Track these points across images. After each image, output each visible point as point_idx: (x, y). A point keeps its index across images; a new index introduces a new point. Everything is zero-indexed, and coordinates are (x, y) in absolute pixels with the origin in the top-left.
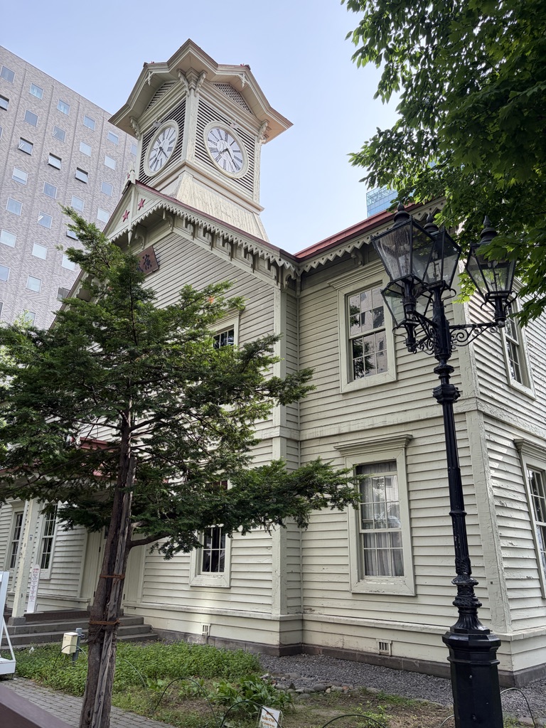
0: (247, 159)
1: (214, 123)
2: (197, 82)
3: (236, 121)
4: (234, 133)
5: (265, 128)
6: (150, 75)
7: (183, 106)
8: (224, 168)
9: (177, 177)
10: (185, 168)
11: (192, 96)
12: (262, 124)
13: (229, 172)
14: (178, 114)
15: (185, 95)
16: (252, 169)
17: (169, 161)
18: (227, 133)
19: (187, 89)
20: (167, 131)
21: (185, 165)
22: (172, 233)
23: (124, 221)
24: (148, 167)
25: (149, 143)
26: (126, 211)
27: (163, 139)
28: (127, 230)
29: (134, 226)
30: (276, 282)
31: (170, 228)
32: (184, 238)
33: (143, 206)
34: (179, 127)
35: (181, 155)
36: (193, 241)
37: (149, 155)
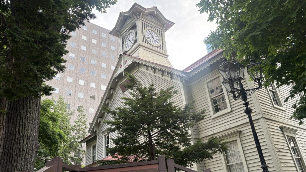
0: (160, 39)
1: (148, 28)
2: (139, 16)
3: (155, 26)
4: (154, 30)
5: (165, 27)
6: (122, 16)
7: (135, 25)
8: (153, 44)
9: (137, 50)
10: (140, 46)
11: (138, 21)
12: (164, 25)
13: (155, 44)
14: (134, 28)
15: (135, 21)
16: (163, 42)
17: (133, 45)
18: (152, 31)
19: (136, 19)
20: (131, 34)
21: (139, 45)
22: (139, 70)
23: (120, 68)
24: (125, 48)
25: (125, 39)
26: (121, 65)
27: (130, 37)
28: (122, 71)
29: (124, 69)
30: (180, 82)
31: (138, 68)
32: (143, 71)
33: (127, 62)
34: (135, 32)
35: (137, 42)
36: (147, 72)
37: (125, 43)
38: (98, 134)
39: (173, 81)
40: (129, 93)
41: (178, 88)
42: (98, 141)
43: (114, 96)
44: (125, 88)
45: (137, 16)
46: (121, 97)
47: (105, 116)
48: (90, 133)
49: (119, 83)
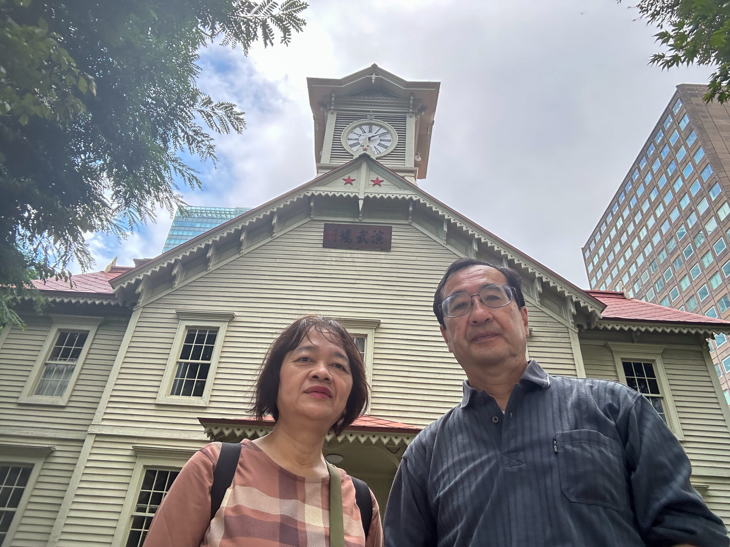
7: (400, 120)
10: (413, 174)
11: (414, 118)
14: (394, 123)
17: (385, 156)
19: (411, 111)
23: (345, 184)
24: (346, 144)
25: (349, 124)
26: (349, 177)
27: (370, 131)
28: (355, 196)
29: (368, 197)
30: (573, 326)
31: (408, 219)
32: (429, 237)
33: (380, 185)
34: (397, 134)
35: (404, 160)
36: (445, 246)
37: (348, 134)
38: (143, 307)
39: (543, 312)
40: (350, 260)
41: (560, 335)
42: (138, 329)
43: (276, 237)
44: (342, 240)
45: (414, 106)
46: (312, 254)
47: (210, 270)
48: (117, 288)
49: (312, 213)
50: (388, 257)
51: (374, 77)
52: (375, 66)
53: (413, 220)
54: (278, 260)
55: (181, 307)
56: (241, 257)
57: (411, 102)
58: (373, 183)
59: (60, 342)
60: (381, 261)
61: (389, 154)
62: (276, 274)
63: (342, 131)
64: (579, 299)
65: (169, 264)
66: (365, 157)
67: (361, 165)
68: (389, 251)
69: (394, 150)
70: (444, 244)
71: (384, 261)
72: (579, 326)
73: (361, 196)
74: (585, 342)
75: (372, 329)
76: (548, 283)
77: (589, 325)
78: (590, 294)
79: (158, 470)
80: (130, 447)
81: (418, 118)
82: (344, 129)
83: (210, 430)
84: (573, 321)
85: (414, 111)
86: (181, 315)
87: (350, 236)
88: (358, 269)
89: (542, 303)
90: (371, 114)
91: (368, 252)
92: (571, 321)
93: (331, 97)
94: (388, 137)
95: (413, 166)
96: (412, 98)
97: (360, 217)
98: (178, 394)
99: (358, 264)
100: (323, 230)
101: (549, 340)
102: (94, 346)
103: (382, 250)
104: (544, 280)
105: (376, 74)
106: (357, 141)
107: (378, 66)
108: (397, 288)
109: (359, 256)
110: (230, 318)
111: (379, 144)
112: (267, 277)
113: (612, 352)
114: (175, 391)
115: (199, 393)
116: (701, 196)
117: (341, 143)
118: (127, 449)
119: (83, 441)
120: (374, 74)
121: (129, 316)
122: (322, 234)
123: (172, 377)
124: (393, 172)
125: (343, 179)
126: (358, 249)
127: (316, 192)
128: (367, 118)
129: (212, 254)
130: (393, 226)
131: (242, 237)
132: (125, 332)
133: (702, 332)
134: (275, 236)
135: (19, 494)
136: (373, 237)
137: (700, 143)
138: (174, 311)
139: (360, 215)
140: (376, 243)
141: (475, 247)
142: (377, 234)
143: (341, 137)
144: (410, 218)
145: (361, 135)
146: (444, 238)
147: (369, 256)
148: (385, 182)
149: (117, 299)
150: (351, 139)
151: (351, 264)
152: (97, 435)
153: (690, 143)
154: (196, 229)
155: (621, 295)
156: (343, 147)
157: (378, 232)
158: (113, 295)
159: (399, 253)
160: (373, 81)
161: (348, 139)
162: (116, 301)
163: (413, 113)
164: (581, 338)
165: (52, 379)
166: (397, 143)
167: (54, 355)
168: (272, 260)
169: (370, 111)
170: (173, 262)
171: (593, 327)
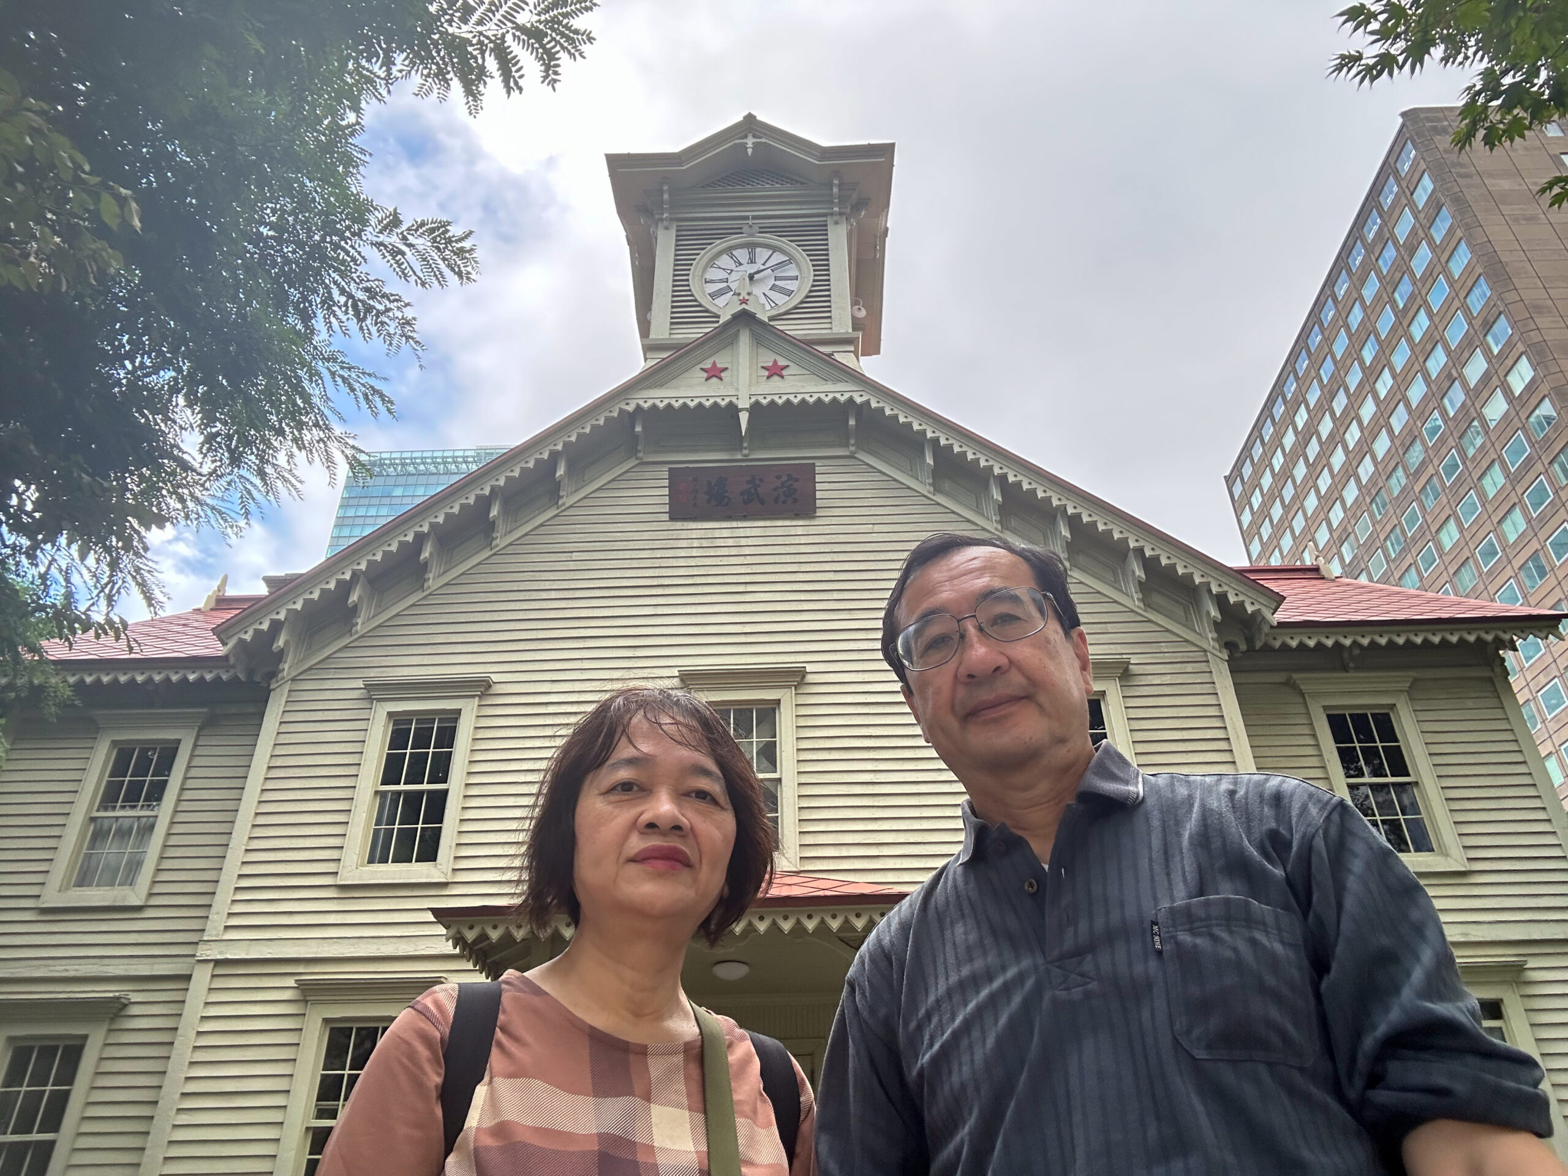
6: (753, 140)
7: (816, 230)
10: (852, 347)
11: (844, 226)
14: (804, 240)
17: (787, 313)
19: (836, 210)
22: (852, 457)
23: (707, 379)
24: (701, 292)
25: (704, 249)
26: (714, 363)
27: (752, 261)
28: (731, 403)
29: (757, 403)
30: (1217, 646)
31: (847, 445)
32: (895, 480)
33: (782, 377)
34: (810, 263)
35: (830, 317)
36: (931, 496)
37: (704, 271)
38: (293, 680)
39: (1150, 621)
40: (730, 542)
41: (1189, 668)
42: (285, 728)
43: (567, 505)
44: (708, 502)
45: (842, 200)
46: (646, 536)
47: (429, 588)
48: (232, 643)
49: (639, 448)
50: (813, 530)
51: (750, 142)
52: (750, 118)
53: (861, 447)
54: (575, 556)
55: (372, 673)
56: (495, 554)
57: (835, 190)
58: (767, 373)
59: (119, 768)
60: (796, 540)
61: (795, 308)
62: (573, 585)
63: (691, 265)
64: (1225, 588)
65: (339, 582)
66: (745, 318)
67: (736, 336)
68: (814, 517)
69: (807, 297)
70: (929, 492)
71: (803, 540)
72: (1229, 646)
73: (744, 403)
74: (1244, 678)
75: (789, 687)
76: (1157, 559)
77: (1250, 641)
78: (1248, 575)
79: (355, 1026)
80: (291, 982)
81: (852, 225)
82: (694, 259)
83: (459, 932)
84: (1215, 635)
85: (842, 211)
86: (376, 692)
87: (726, 491)
88: (749, 560)
89: (1148, 605)
90: (750, 222)
91: (768, 523)
92: (1211, 635)
93: (662, 192)
94: (792, 271)
95: (850, 330)
96: (836, 182)
97: (746, 448)
98: (384, 860)
99: (747, 551)
100: (666, 483)
101: (1167, 679)
102: (193, 773)
103: (797, 516)
104: (1148, 553)
105: (754, 136)
106: (725, 285)
107: (759, 118)
108: (836, 596)
109: (748, 532)
110: (482, 688)
111: (773, 288)
112: (553, 595)
113: (1302, 695)
114: (378, 855)
115: (429, 854)
116: (1469, 345)
117: (690, 290)
118: (284, 987)
119: (188, 978)
120: (750, 136)
121: (262, 700)
122: (666, 491)
123: (367, 825)
124: (806, 346)
125: (702, 369)
126: (745, 518)
127: (645, 402)
128: (742, 233)
129: (431, 554)
130: (818, 463)
131: (494, 512)
132: (258, 735)
133: (1489, 638)
134: (564, 504)
135: (60, 1102)
136: (775, 489)
137: (1459, 233)
138: (360, 684)
139: (745, 445)
140: (784, 502)
141: (997, 495)
142: (783, 483)
143: (690, 277)
144: (852, 442)
145: (732, 271)
146: (927, 481)
147: (769, 532)
148: (793, 369)
149: (233, 667)
150: (712, 281)
151: (734, 551)
152: (218, 963)
153: (1438, 233)
154: (395, 501)
155: (1314, 572)
156: (695, 300)
157: (785, 478)
158: (225, 658)
159: (834, 521)
160: (750, 151)
161: (706, 282)
162: (232, 672)
163: (841, 214)
164: (1235, 669)
165: (109, 850)
166: (811, 283)
167: (109, 799)
168: (563, 557)
169: (747, 218)
170: (347, 576)
171: (1258, 645)
